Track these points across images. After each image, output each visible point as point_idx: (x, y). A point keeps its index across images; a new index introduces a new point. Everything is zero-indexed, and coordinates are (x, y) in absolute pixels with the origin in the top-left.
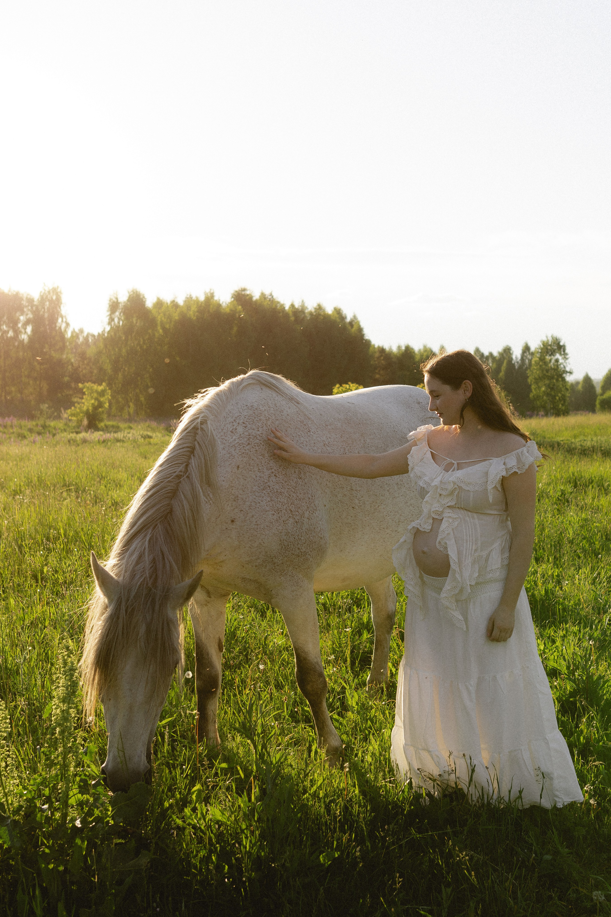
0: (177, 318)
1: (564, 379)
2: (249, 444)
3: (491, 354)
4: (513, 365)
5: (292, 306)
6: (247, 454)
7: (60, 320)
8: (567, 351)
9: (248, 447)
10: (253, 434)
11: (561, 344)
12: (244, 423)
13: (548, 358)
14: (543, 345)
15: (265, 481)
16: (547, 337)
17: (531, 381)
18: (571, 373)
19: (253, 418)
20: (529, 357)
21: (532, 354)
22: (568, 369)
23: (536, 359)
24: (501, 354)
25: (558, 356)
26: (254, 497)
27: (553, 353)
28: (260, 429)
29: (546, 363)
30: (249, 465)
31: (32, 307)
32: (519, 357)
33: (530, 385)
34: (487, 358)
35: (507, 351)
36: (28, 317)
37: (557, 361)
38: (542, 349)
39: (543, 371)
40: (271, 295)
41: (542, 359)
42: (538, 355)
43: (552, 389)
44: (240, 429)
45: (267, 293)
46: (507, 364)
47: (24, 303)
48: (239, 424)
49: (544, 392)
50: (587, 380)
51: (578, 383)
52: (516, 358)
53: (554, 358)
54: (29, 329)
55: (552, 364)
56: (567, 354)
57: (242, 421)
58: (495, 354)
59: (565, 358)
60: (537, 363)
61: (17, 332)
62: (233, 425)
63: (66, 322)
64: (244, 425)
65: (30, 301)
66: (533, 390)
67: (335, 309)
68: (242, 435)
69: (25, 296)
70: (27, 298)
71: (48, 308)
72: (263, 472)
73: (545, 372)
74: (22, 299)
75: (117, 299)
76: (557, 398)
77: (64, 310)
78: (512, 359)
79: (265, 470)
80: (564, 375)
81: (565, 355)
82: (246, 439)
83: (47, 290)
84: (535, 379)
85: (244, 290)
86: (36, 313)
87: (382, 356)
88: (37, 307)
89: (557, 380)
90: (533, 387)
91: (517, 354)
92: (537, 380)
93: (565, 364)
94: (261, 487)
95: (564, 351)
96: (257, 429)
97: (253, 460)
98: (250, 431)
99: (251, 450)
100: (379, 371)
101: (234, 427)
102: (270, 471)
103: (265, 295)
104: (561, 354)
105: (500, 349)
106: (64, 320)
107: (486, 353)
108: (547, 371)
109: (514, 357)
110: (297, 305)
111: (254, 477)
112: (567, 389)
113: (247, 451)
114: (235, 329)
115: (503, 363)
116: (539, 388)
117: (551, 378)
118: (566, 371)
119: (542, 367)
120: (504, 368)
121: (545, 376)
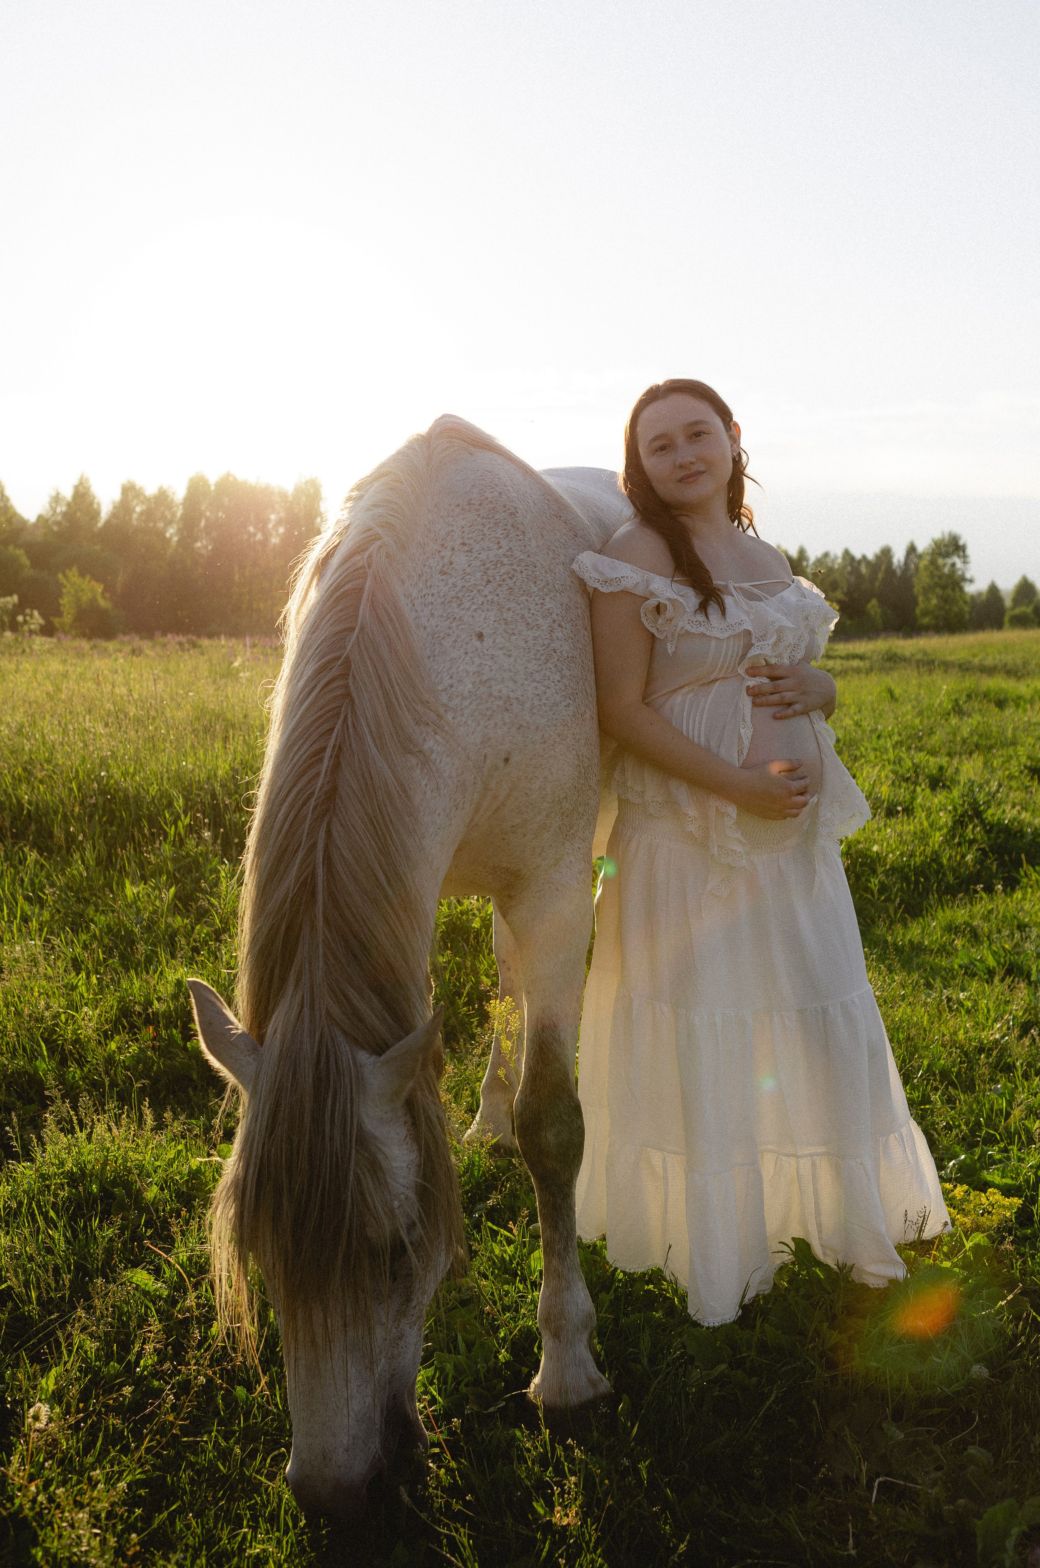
1: (961, 589)
2: (489, 582)
3: (864, 557)
4: (894, 572)
6: (492, 602)
8: (968, 553)
9: (490, 588)
10: (491, 559)
11: (961, 543)
12: (463, 544)
13: (940, 561)
14: (934, 544)
15: (546, 642)
16: (941, 534)
17: (917, 591)
18: (971, 581)
19: (481, 527)
20: (915, 560)
21: (920, 557)
22: (968, 576)
23: (924, 563)
24: (877, 557)
25: (954, 559)
26: (534, 684)
27: (947, 555)
28: (503, 543)
29: (937, 568)
30: (506, 624)
31: (284, 504)
32: (902, 559)
33: (916, 598)
34: (859, 562)
35: (886, 553)
36: (279, 515)
37: (953, 565)
38: (933, 550)
39: (933, 578)
41: (933, 562)
42: (928, 558)
43: (945, 601)
44: (461, 560)
46: (884, 570)
47: (274, 499)
48: (453, 549)
49: (934, 605)
50: (993, 590)
51: (980, 594)
52: (899, 562)
53: (949, 561)
54: (281, 530)
55: (946, 570)
57: (459, 541)
58: (870, 556)
59: (964, 561)
60: (926, 567)
61: (267, 534)
62: (443, 557)
64: (466, 548)
65: (281, 496)
66: (920, 604)
68: (468, 570)
69: (275, 489)
70: (277, 492)
71: (305, 506)
72: (538, 626)
73: (936, 579)
76: (952, 612)
78: (891, 562)
79: (541, 621)
80: (963, 584)
81: (965, 558)
82: (479, 575)
84: (924, 588)
86: (289, 510)
88: (291, 503)
89: (953, 590)
90: (921, 599)
91: (899, 556)
92: (926, 590)
93: (963, 570)
94: (543, 658)
95: (964, 551)
96: (496, 546)
97: (509, 609)
98: (483, 556)
99: (498, 592)
101: (446, 560)
102: (549, 620)
104: (958, 557)
105: (875, 550)
107: (858, 555)
108: (940, 577)
109: (895, 561)
111: (522, 644)
112: (965, 602)
113: (490, 598)
115: (879, 568)
116: (928, 600)
117: (944, 588)
118: (963, 579)
119: (932, 572)
120: (880, 576)
121: (936, 585)
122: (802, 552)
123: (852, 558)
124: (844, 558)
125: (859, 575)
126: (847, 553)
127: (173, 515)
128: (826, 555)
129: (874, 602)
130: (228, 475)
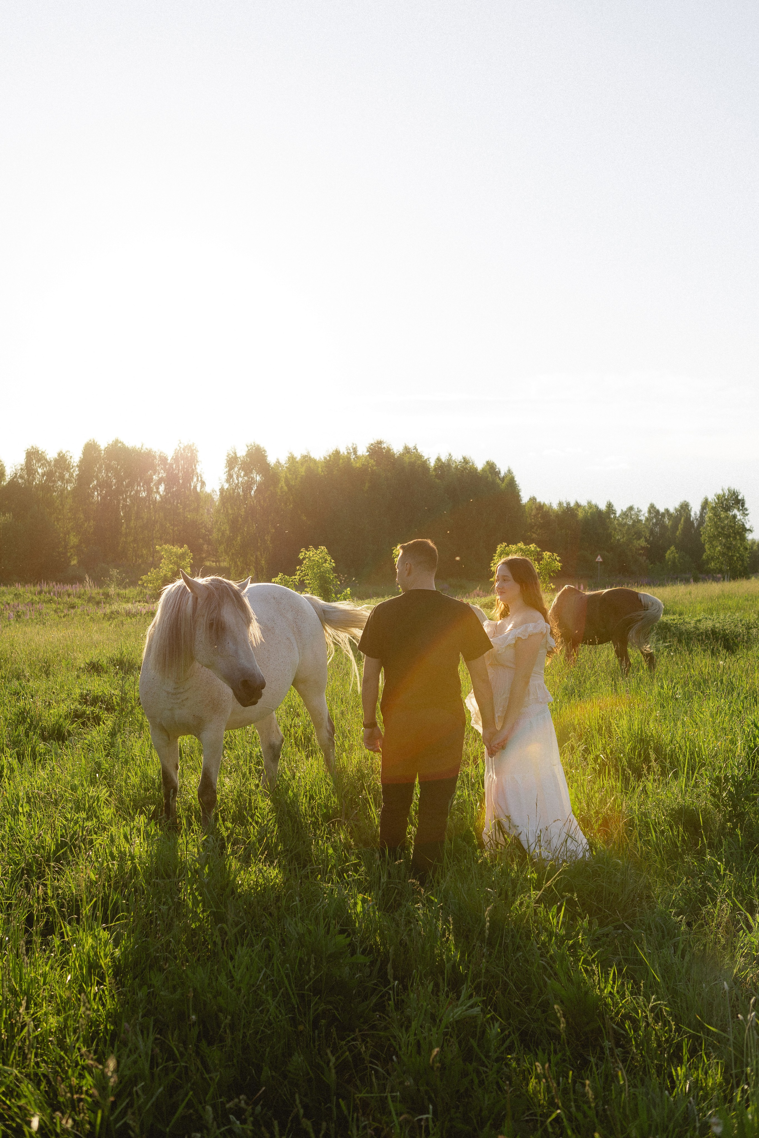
0: (303, 474)
1: (744, 538)
3: (667, 510)
4: (692, 522)
5: (439, 459)
7: (195, 479)
8: (746, 506)
11: (741, 497)
13: (724, 513)
14: (718, 499)
16: (723, 490)
17: (705, 540)
18: (750, 531)
22: (747, 526)
23: (709, 515)
24: (678, 511)
25: (735, 511)
27: (729, 508)
29: (721, 520)
31: (165, 467)
32: (698, 513)
33: (704, 545)
34: (663, 515)
35: (685, 507)
36: (160, 476)
37: (735, 517)
38: (716, 503)
39: (717, 528)
40: (415, 448)
41: (717, 515)
43: (729, 548)
45: (411, 446)
46: (685, 522)
47: (157, 462)
49: (719, 551)
52: (695, 514)
53: (730, 514)
54: (162, 488)
55: (728, 520)
56: (746, 510)
58: (672, 510)
59: (744, 513)
60: (711, 520)
61: (149, 491)
63: (201, 480)
65: (164, 460)
66: (707, 550)
67: (488, 463)
69: (158, 454)
70: (160, 456)
71: (183, 468)
73: (720, 530)
74: (154, 457)
75: (235, 453)
76: (735, 558)
77: (200, 468)
78: (690, 515)
80: (745, 533)
81: (744, 511)
83: (182, 446)
84: (709, 537)
85: (380, 443)
86: (169, 471)
87: (538, 514)
88: (171, 465)
89: (735, 538)
90: (707, 546)
91: (695, 510)
92: (713, 538)
93: (743, 520)
95: (743, 505)
100: (536, 530)
103: (409, 449)
104: (739, 510)
105: (677, 505)
106: (200, 479)
107: (662, 510)
108: (723, 528)
109: (692, 514)
110: (444, 459)
112: (747, 549)
114: (367, 485)
115: (680, 519)
116: (714, 547)
117: (728, 536)
118: (745, 530)
119: (715, 523)
120: (680, 527)
121: (720, 534)
122: (610, 506)
123: (658, 512)
124: (650, 512)
125: (663, 526)
126: (652, 506)
127: (71, 476)
128: (631, 508)
129: (673, 548)
130: (117, 441)
